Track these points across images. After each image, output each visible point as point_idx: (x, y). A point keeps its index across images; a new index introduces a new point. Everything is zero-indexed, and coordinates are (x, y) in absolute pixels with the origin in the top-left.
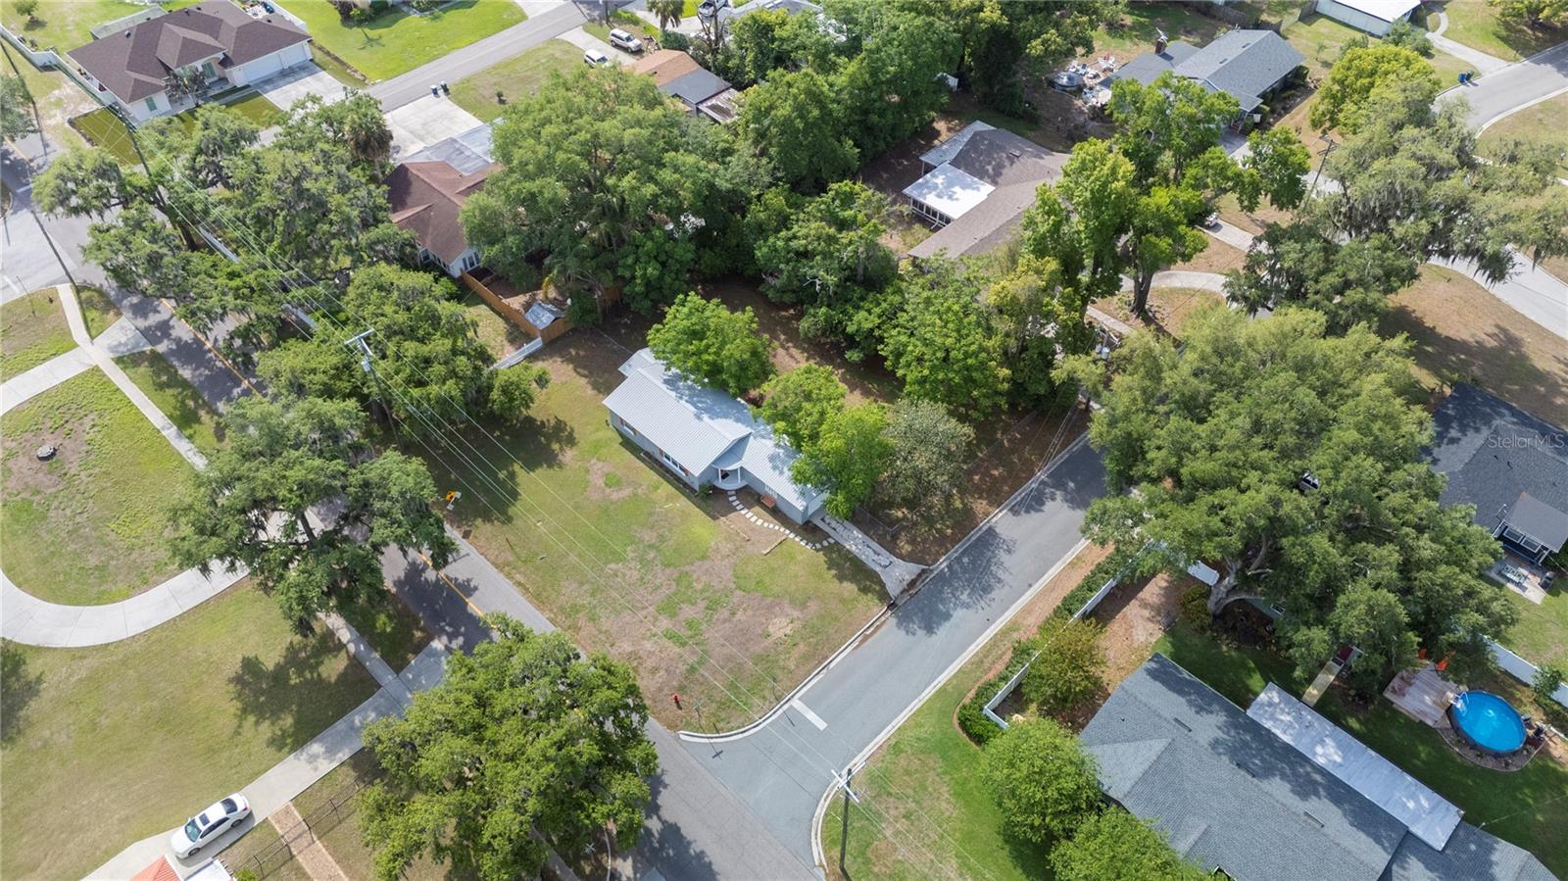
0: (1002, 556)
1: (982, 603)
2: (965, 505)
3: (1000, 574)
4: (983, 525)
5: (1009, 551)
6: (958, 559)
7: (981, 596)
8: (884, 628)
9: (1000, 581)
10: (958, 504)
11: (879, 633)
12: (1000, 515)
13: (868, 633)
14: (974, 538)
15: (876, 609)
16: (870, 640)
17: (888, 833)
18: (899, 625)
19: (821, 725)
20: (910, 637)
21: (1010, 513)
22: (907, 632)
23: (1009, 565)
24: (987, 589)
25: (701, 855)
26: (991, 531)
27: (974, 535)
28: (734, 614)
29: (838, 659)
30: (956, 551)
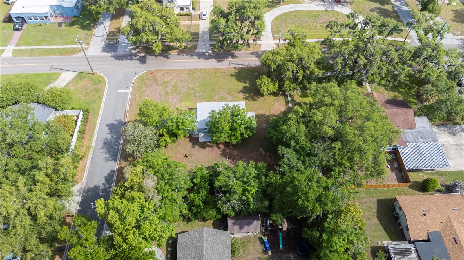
0: (107, 156)
1: (103, 140)
2: (128, 161)
3: (103, 150)
4: (118, 160)
5: (106, 158)
6: (118, 146)
7: (105, 141)
8: (123, 117)
9: (103, 148)
10: (130, 159)
11: (124, 115)
12: (116, 167)
13: (126, 114)
14: (118, 155)
15: (129, 119)
16: (124, 112)
17: (89, 85)
18: (120, 120)
19: (119, 91)
20: (115, 120)
21: (114, 170)
22: (117, 120)
23: (103, 154)
24: (105, 144)
25: (123, 60)
26: (115, 160)
27: (119, 155)
28: (160, 95)
29: (128, 104)
30: (120, 148)
